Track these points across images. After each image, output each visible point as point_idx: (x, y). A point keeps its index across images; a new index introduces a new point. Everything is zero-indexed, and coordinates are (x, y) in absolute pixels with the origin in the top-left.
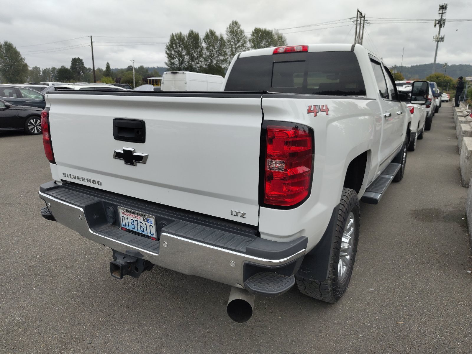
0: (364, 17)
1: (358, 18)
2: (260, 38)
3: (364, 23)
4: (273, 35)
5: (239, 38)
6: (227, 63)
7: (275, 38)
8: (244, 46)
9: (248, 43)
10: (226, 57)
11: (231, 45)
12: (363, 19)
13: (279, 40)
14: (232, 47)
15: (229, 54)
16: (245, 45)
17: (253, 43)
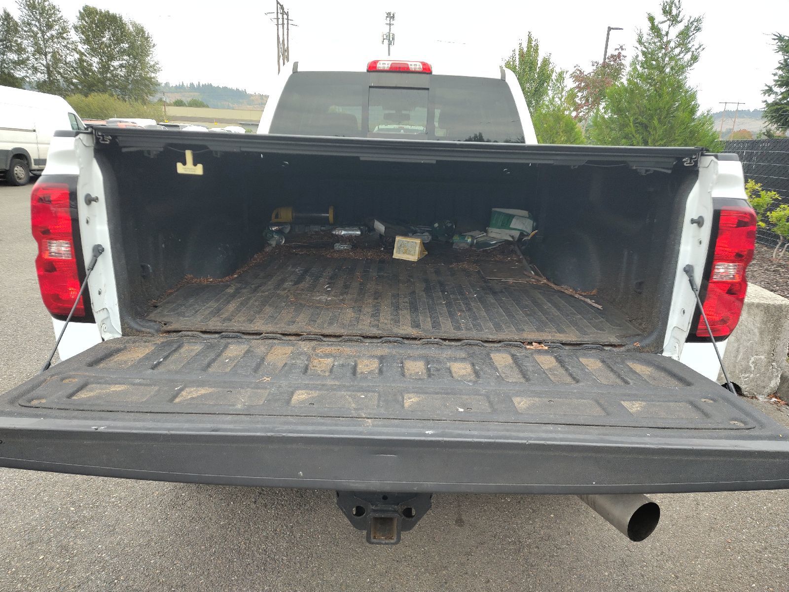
0: (287, 14)
1: (279, 14)
2: (97, 26)
3: (288, 24)
4: (125, 24)
5: (50, 20)
6: (29, 69)
7: (129, 29)
8: (63, 38)
9: (73, 32)
10: (24, 56)
11: (33, 32)
12: (285, 16)
13: (138, 34)
14: (35, 36)
15: (30, 49)
16: (65, 35)
17: (83, 34)
